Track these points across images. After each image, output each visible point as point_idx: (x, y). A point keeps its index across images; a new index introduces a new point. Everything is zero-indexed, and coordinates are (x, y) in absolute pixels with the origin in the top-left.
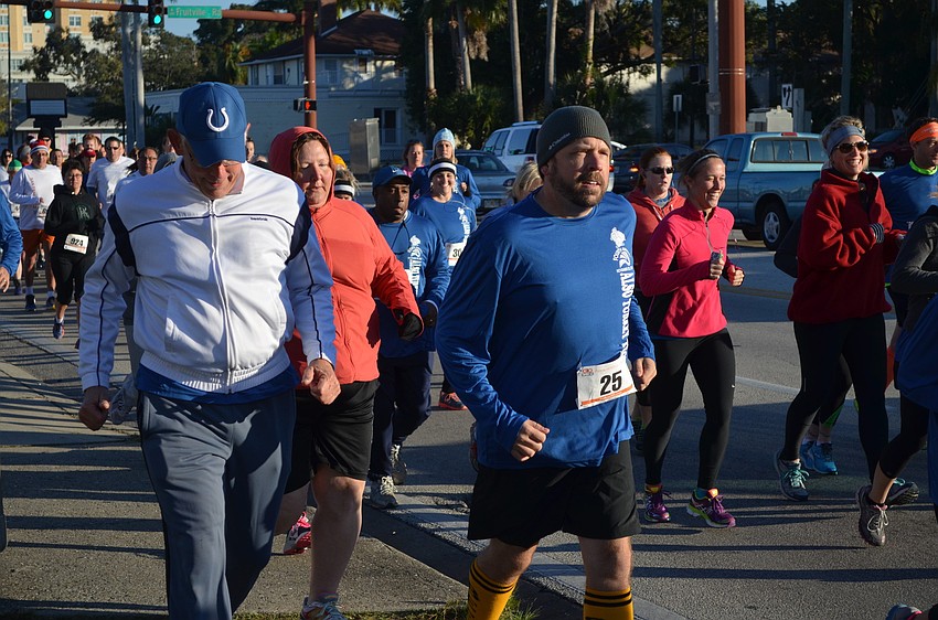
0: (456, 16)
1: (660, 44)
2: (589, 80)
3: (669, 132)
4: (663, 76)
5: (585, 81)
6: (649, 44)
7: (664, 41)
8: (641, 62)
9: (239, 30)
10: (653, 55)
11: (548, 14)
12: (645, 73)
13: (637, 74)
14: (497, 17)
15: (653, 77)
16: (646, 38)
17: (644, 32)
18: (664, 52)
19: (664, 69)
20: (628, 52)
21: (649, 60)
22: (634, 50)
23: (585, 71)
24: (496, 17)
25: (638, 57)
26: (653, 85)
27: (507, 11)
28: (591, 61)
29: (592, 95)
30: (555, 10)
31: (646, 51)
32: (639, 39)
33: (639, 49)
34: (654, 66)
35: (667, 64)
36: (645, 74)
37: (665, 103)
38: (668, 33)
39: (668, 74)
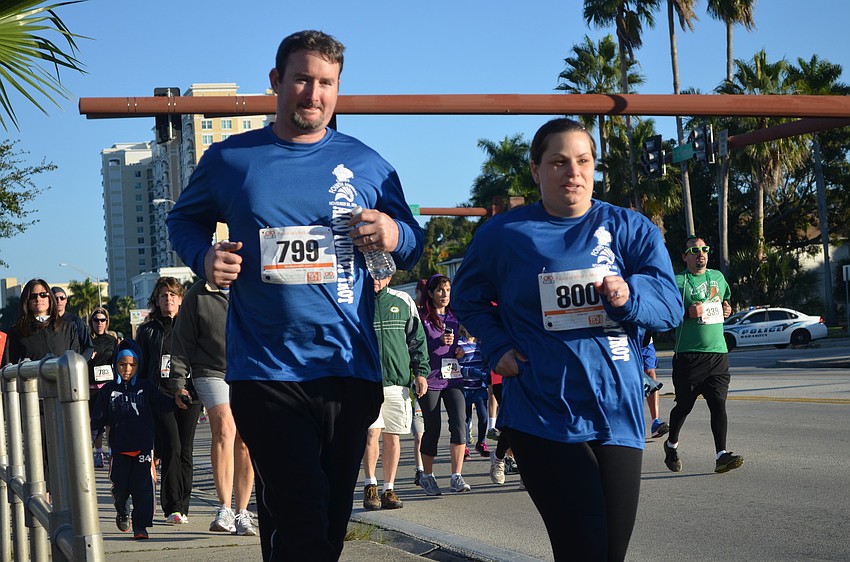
0: (634, 203)
1: (826, 224)
2: (761, 256)
3: (839, 306)
4: (830, 255)
5: (757, 256)
6: (815, 225)
7: (830, 221)
8: (808, 242)
9: (439, 239)
10: (820, 236)
11: (719, 204)
12: (813, 252)
13: (806, 254)
14: (672, 201)
15: (820, 257)
16: (812, 220)
17: (810, 215)
18: (830, 233)
19: (831, 249)
20: (795, 234)
21: (816, 241)
22: (802, 232)
23: (757, 247)
24: (670, 203)
25: (805, 238)
26: (821, 264)
27: (682, 195)
28: (762, 237)
29: (766, 269)
30: (726, 198)
31: (812, 232)
32: (805, 221)
33: (806, 232)
34: (821, 246)
35: (834, 243)
36: (813, 254)
37: (833, 278)
38: (832, 216)
39: (835, 254)
